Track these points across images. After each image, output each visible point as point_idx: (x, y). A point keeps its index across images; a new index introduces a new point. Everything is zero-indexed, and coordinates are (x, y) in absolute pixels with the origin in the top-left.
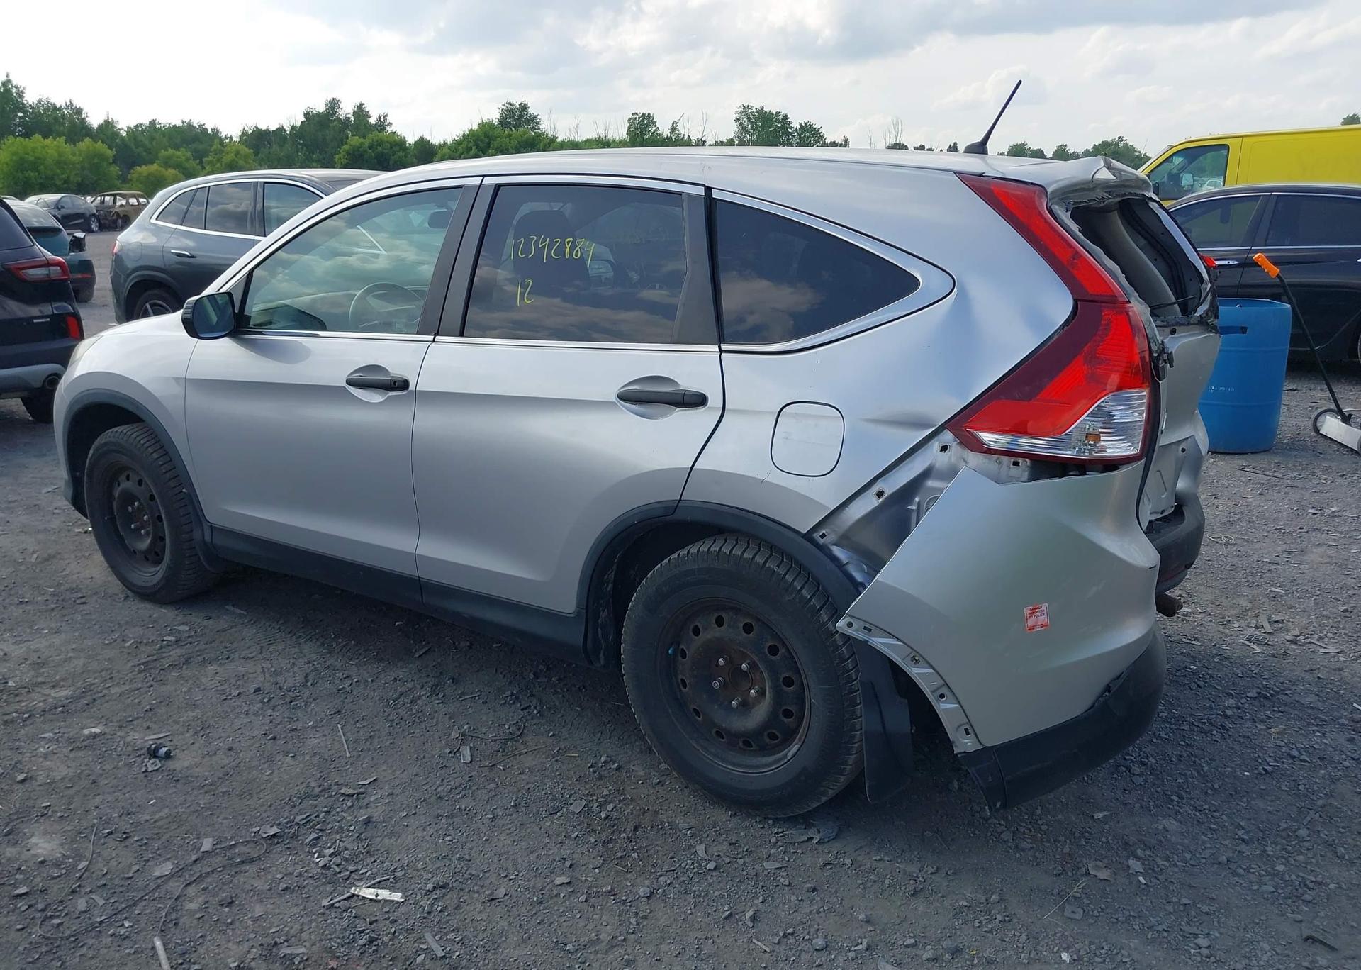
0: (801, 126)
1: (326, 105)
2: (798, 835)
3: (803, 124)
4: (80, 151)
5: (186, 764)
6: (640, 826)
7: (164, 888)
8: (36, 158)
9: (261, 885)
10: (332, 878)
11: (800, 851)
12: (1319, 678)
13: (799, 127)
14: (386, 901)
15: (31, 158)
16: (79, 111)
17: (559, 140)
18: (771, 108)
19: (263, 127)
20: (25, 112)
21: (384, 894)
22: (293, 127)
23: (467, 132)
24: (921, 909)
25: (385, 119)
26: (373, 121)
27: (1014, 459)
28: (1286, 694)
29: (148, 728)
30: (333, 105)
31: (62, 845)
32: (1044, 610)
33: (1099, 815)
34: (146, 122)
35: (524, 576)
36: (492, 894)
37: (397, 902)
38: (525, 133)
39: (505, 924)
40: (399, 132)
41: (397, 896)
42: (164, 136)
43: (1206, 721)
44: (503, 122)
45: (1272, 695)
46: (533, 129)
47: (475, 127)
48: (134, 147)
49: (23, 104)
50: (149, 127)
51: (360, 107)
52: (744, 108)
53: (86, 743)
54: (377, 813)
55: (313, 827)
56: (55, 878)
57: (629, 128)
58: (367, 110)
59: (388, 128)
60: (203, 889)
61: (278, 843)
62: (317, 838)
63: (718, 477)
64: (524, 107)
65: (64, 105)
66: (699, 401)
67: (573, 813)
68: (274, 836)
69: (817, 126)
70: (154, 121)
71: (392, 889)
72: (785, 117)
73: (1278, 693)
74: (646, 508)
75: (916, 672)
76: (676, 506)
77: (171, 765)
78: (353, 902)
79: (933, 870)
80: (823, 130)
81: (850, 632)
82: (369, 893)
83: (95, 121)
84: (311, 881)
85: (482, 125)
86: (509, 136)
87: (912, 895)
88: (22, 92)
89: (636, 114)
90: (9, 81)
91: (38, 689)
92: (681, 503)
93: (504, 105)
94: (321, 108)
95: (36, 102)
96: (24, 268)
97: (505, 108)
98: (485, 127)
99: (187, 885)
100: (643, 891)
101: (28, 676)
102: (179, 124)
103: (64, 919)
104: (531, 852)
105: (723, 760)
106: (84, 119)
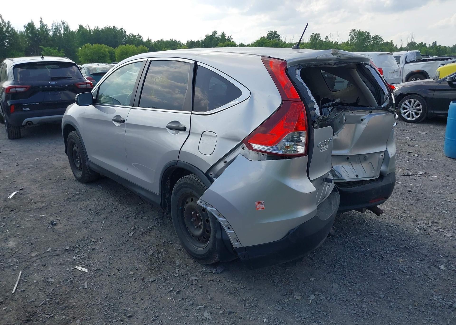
0: (374, 36)
1: (213, 33)
2: (208, 270)
3: (375, 36)
4: (139, 49)
5: (59, 227)
6: (165, 261)
7: (31, 259)
8: (127, 51)
9: (55, 262)
10: (75, 263)
11: (206, 275)
12: (434, 244)
13: (373, 37)
14: (83, 271)
15: (126, 51)
16: (141, 37)
17: (286, 43)
18: (363, 30)
19: (193, 40)
20: (126, 37)
21: (83, 269)
22: (202, 40)
23: (256, 41)
24: (230, 298)
25: (231, 37)
26: (227, 38)
27: (262, 153)
28: (416, 248)
29: (56, 216)
30: (215, 33)
31: (15, 244)
32: (262, 203)
33: (312, 279)
34: (160, 40)
35: (147, 181)
36: (110, 274)
37: (86, 272)
38: (275, 41)
39: (108, 282)
40: (234, 41)
41: (86, 270)
42: (164, 44)
43: (377, 254)
44: (268, 37)
45: (410, 248)
46: (278, 39)
47: (259, 39)
48: (155, 48)
49: (125, 35)
50: (161, 41)
51: (223, 33)
52: (353, 30)
53: (38, 219)
54: (97, 247)
55: (79, 249)
56: (9, 253)
57: (311, 38)
58: (225, 34)
59: (231, 40)
60: (41, 261)
61: (67, 252)
62: (78, 252)
63: (186, 153)
64: (275, 32)
65: (136, 35)
66: (184, 129)
67: (149, 255)
68: (67, 250)
69: (380, 36)
70: (162, 39)
71: (86, 268)
72: (368, 33)
73: (413, 247)
74: (171, 162)
75: (220, 219)
76: (177, 162)
77: (55, 227)
78: (74, 271)
79: (243, 287)
80: (382, 38)
81: (201, 204)
82: (79, 268)
83: (145, 40)
84: (69, 263)
85: (261, 38)
86: (270, 42)
87: (230, 294)
88: (126, 31)
89: (314, 34)
90: (122, 28)
91: (37, 203)
92: (178, 161)
93: (269, 32)
94: (211, 34)
95: (129, 34)
96: (80, 85)
97: (269, 33)
98: (262, 39)
99: (37, 259)
100: (152, 280)
101: (38, 199)
102: (169, 40)
103: (4, 263)
104: (129, 264)
105: (194, 244)
106: (142, 39)
